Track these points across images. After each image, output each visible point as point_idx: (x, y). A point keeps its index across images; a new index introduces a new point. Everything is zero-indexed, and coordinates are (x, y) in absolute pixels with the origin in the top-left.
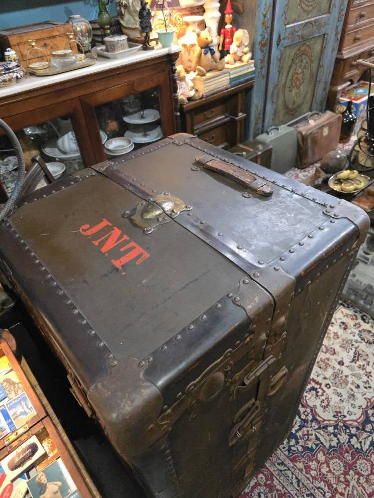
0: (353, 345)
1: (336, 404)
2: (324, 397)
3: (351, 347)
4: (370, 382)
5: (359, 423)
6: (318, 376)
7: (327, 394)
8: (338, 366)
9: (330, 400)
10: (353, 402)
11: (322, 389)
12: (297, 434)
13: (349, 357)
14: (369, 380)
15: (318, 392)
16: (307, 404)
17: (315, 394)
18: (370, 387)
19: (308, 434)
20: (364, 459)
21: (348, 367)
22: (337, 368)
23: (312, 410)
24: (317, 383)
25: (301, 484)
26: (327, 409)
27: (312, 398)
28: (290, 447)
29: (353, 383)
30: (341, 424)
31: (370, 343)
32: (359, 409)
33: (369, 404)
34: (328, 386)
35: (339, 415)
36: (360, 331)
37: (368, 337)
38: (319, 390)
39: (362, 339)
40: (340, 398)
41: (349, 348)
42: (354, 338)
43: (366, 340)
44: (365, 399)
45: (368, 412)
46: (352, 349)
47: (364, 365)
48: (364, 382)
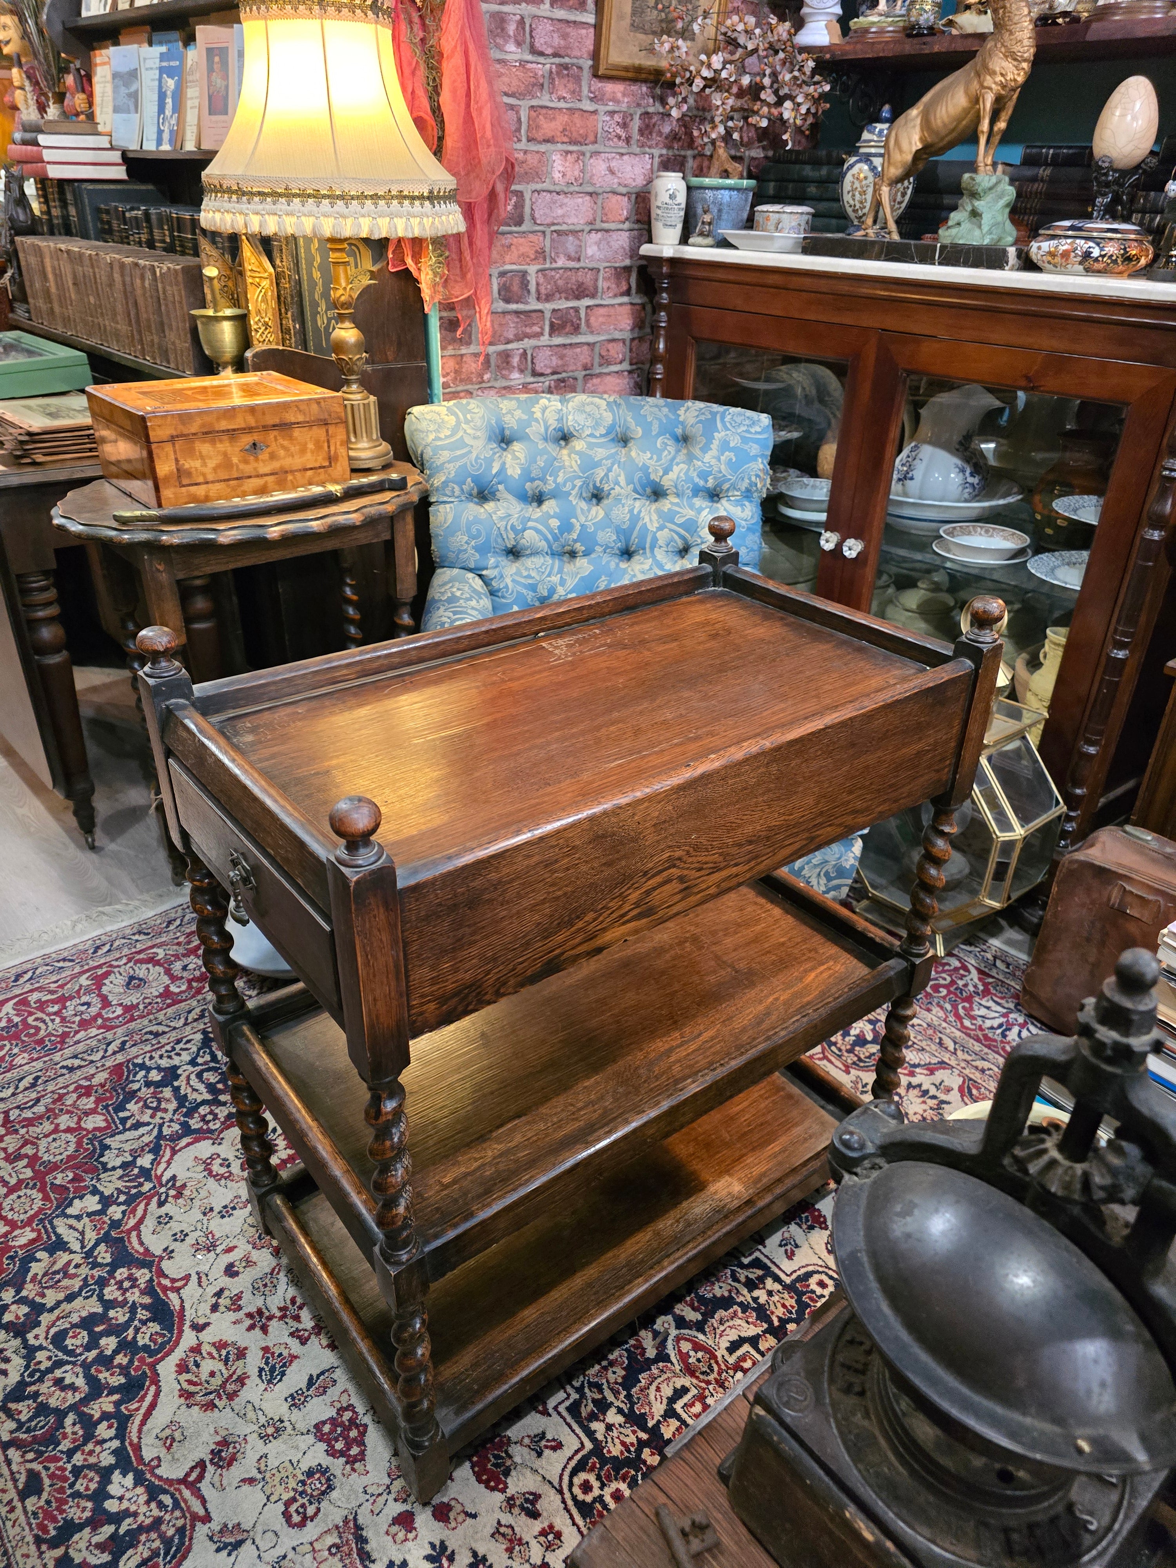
1: (204, 1193)
4: (232, 1316)
5: (129, 1232)
9: (222, 1182)
12: (169, 1089)
14: (241, 1314)
16: (233, 1125)
19: (157, 1109)
20: (41, 1210)
23: (212, 1131)
24: (283, 1166)
25: (64, 1071)
26: (202, 1168)
28: (149, 1069)
29: (248, 1262)
30: (147, 1186)
32: (165, 1250)
33: (166, 1282)
35: (172, 1192)
40: (217, 1209)
44: (187, 1278)
45: (146, 1271)
48: (239, 1296)
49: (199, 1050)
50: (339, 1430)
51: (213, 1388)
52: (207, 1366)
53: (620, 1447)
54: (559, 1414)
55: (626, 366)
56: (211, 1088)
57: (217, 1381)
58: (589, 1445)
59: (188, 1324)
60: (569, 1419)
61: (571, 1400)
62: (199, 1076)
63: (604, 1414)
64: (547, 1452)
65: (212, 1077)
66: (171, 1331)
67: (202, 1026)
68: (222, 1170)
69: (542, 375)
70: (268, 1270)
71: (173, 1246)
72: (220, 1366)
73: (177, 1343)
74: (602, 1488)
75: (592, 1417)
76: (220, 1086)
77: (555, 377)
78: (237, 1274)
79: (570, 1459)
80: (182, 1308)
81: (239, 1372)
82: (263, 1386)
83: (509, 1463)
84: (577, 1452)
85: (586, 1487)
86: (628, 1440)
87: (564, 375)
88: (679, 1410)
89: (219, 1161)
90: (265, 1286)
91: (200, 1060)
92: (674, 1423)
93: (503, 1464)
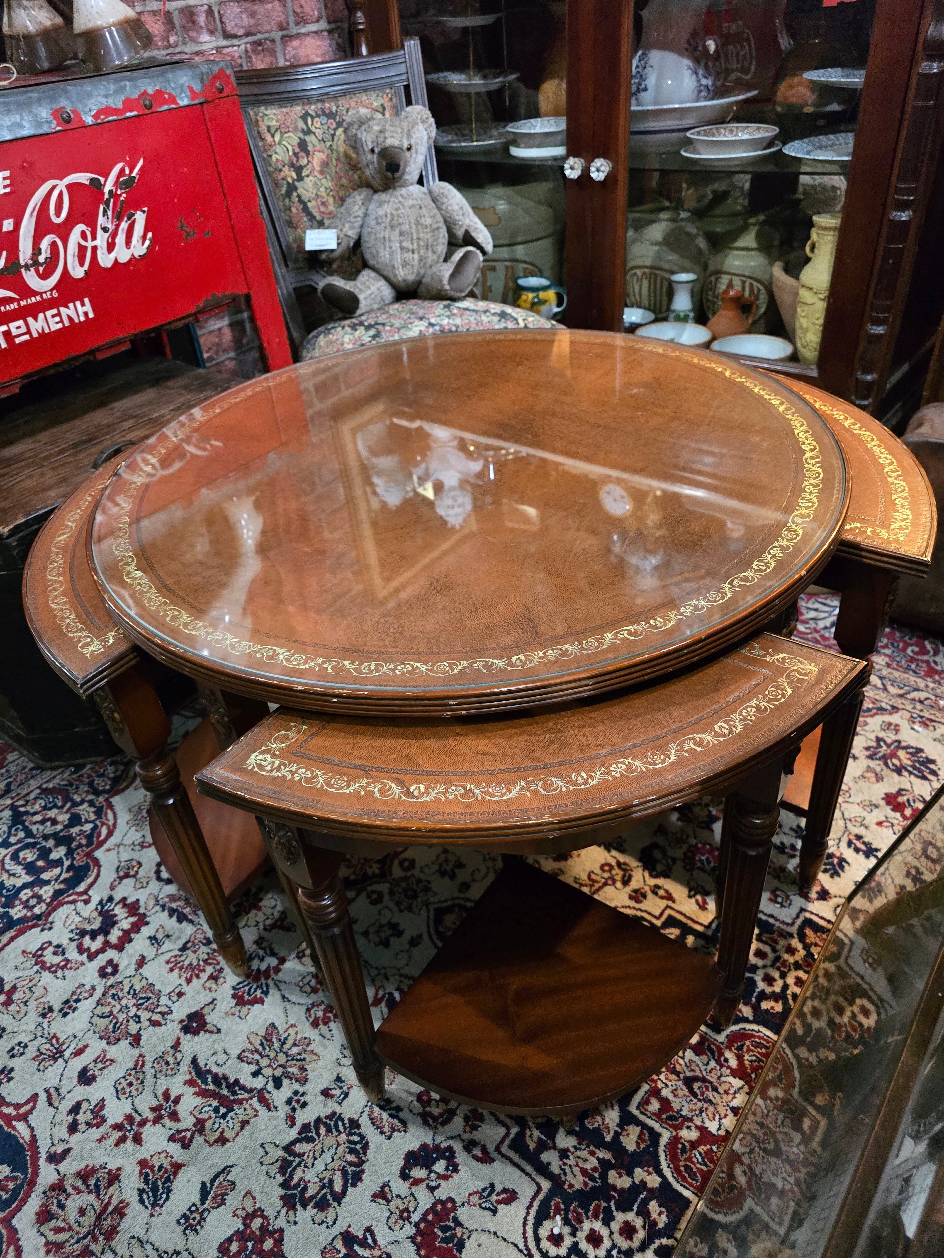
0: (278, 1084)
1: (38, 991)
2: (73, 954)
3: (268, 1072)
4: (95, 1133)
6: (153, 939)
7: (83, 964)
8: (181, 1010)
9: (59, 973)
10: (31, 1051)
11: (102, 951)
13: (222, 1058)
14: (106, 1128)
15: (93, 938)
16: (61, 904)
17: (88, 928)
18: (73, 1128)
21: (176, 1046)
22: (174, 1007)
23: (38, 917)
24: (126, 938)
26: (33, 962)
27: (78, 919)
29: (105, 1062)
31: (285, 1167)
34: (109, 970)
36: (354, 1124)
37: (320, 1166)
38: (100, 939)
39: (306, 1128)
40: (56, 1007)
41: (264, 1062)
42: (313, 1088)
43: (300, 1148)
44: (34, 1098)
46: (255, 1074)
47: (174, 1116)
49: (10, 828)
50: (250, 1244)
51: (85, 1230)
52: (74, 1203)
53: (580, 1177)
54: (504, 1156)
55: (323, 25)
56: (30, 868)
57: (88, 1220)
58: (546, 1185)
59: (43, 1156)
60: (516, 1158)
61: (512, 1136)
62: (15, 857)
63: (553, 1139)
64: (501, 1207)
65: (29, 856)
66: (25, 1172)
67: (9, 802)
68: (57, 959)
69: (235, 36)
70: (131, 1065)
71: (12, 1063)
72: (92, 1198)
73: (32, 1183)
74: (573, 1234)
75: (542, 1146)
76: (40, 863)
77: (250, 39)
78: (93, 1079)
79: (530, 1207)
80: (34, 1138)
81: (115, 1201)
82: (147, 1213)
83: (459, 1231)
84: (533, 1199)
85: (556, 1240)
86: (588, 1166)
87: (259, 36)
88: (636, 1113)
89: (51, 949)
90: (130, 1084)
91: (12, 840)
92: (634, 1131)
93: (455, 1235)
